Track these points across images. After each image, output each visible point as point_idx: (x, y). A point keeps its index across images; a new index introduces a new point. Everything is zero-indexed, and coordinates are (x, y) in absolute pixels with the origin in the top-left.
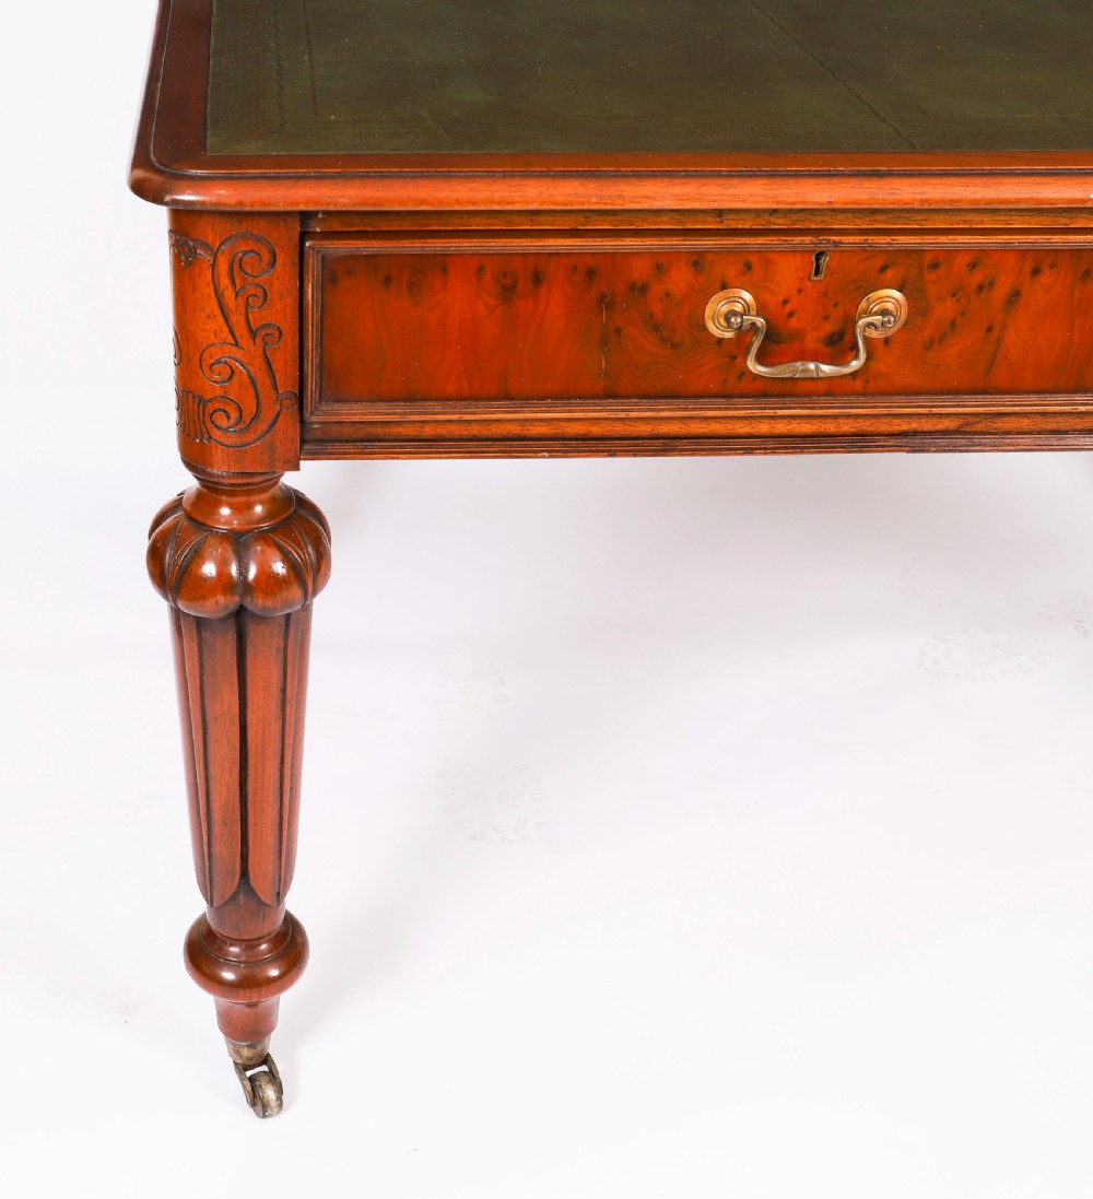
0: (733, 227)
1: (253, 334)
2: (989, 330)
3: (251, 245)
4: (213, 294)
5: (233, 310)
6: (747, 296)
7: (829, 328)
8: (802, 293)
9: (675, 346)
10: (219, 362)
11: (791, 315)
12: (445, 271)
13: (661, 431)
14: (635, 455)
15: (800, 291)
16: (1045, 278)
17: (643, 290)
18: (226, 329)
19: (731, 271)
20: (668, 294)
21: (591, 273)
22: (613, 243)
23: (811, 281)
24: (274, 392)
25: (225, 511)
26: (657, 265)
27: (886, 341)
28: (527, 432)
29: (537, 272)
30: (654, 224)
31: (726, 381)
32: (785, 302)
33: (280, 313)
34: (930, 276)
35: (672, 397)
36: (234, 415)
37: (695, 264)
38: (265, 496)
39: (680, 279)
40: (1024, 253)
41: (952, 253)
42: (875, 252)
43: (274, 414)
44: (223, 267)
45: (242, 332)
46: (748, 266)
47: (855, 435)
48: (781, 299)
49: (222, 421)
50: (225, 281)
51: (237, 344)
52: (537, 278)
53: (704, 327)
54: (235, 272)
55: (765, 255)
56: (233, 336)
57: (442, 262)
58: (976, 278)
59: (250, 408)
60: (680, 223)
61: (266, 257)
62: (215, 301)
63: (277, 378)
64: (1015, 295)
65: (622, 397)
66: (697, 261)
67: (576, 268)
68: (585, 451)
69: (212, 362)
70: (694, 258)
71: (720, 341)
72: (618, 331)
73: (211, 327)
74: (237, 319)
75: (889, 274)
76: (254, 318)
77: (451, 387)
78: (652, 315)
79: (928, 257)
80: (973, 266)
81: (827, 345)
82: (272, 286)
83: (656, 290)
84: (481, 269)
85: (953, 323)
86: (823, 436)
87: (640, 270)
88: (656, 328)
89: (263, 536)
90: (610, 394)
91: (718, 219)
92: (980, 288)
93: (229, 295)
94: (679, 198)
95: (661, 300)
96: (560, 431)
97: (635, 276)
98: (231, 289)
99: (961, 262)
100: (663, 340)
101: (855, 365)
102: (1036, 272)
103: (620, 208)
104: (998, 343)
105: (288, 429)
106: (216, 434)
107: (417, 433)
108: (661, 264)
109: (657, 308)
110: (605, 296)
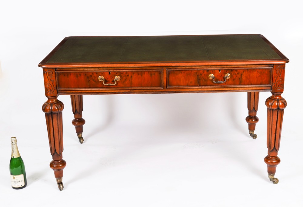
0: (100, 69)
1: (51, 81)
2: (130, 80)
3: (50, 72)
6: (103, 77)
7: (112, 80)
9: (96, 82)
10: (48, 84)
11: (108, 79)
17: (91, 76)
19: (100, 74)
21: (86, 74)
23: (109, 75)
24: (54, 87)
25: (51, 101)
27: (119, 81)
29: (80, 74)
31: (102, 85)
32: (107, 77)
33: (54, 78)
34: (122, 74)
35: (97, 88)
38: (55, 99)
39: (95, 75)
40: (131, 72)
41: (124, 72)
42: (115, 72)
43: (54, 89)
44: (47, 74)
45: (50, 81)
46: (102, 73)
49: (48, 90)
50: (48, 75)
53: (99, 80)
55: (104, 72)
57: (70, 73)
59: (51, 89)
60: (94, 69)
61: (52, 73)
63: (54, 85)
64: (132, 76)
66: (97, 73)
67: (84, 74)
68: (89, 94)
71: (101, 81)
72: (90, 80)
73: (47, 80)
74: (49, 79)
75: (117, 74)
76: (51, 79)
77: (73, 87)
79: (121, 72)
80: (126, 73)
81: (112, 82)
82: (53, 76)
83: (93, 76)
84: (74, 74)
85: (126, 79)
87: (91, 74)
88: (94, 80)
89: (54, 104)
90: (90, 87)
91: (98, 69)
92: (128, 76)
93: (48, 77)
100: (95, 81)
101: (115, 84)
102: (133, 74)
104: (131, 82)
105: (56, 91)
106: (48, 92)
108: (93, 73)
109: (93, 78)
110: (88, 77)
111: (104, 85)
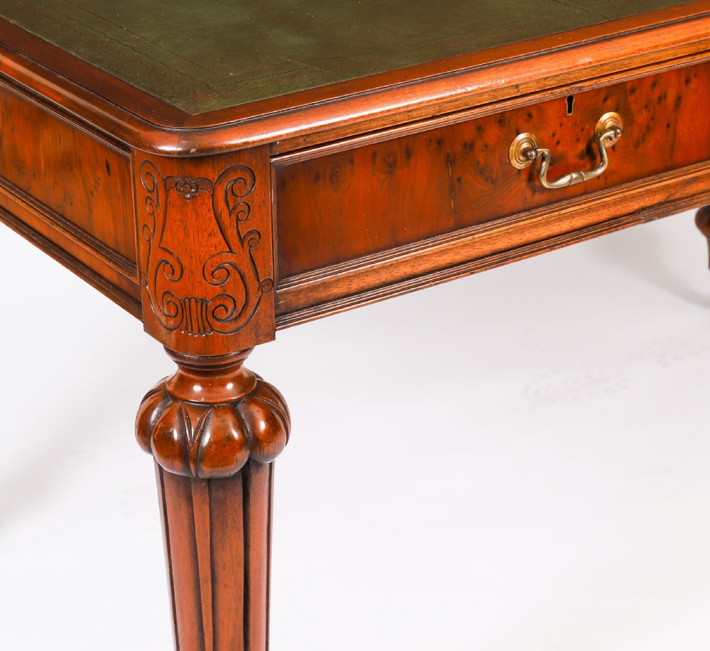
0: (525, 92)
1: (241, 241)
2: (668, 126)
3: (239, 175)
4: (213, 216)
5: (228, 226)
7: (580, 146)
8: (563, 126)
9: (493, 181)
10: (219, 268)
11: (558, 143)
12: (352, 162)
13: (497, 248)
15: (561, 125)
16: (693, 85)
17: (472, 146)
18: (223, 242)
19: (521, 122)
20: (486, 146)
21: (440, 142)
23: (566, 117)
24: (256, 282)
25: (230, 386)
26: (478, 127)
27: (614, 148)
29: (408, 149)
30: (480, 102)
32: (554, 135)
34: (632, 98)
35: (496, 218)
36: (231, 307)
37: (500, 122)
39: (493, 134)
40: (679, 71)
41: (641, 80)
42: (599, 89)
43: (258, 299)
44: (220, 195)
45: (234, 241)
46: (530, 115)
47: (609, 220)
48: (551, 133)
49: (222, 314)
50: (222, 205)
51: (231, 251)
52: (408, 154)
53: (511, 165)
54: (229, 197)
55: (538, 106)
56: (229, 246)
57: (350, 156)
58: (656, 94)
59: (241, 299)
61: (249, 180)
62: (215, 221)
63: (259, 270)
64: (679, 100)
65: (466, 226)
66: (501, 119)
67: (431, 141)
68: (455, 275)
69: (213, 269)
70: (498, 117)
71: (520, 171)
72: (459, 180)
73: (212, 242)
74: (232, 232)
75: (609, 101)
76: (243, 228)
78: (478, 162)
79: (629, 86)
80: (653, 86)
81: (580, 159)
82: (253, 202)
83: (479, 144)
84: (374, 155)
85: (648, 127)
86: (591, 226)
87: (468, 135)
88: (482, 171)
90: (458, 228)
91: (516, 90)
92: (660, 99)
93: (225, 215)
95: (483, 151)
97: (466, 137)
98: (226, 210)
99: (647, 85)
100: (487, 180)
101: (602, 168)
102: (688, 81)
104: (675, 133)
105: (266, 308)
106: (218, 325)
107: (346, 290)
109: (481, 158)
110: (450, 157)
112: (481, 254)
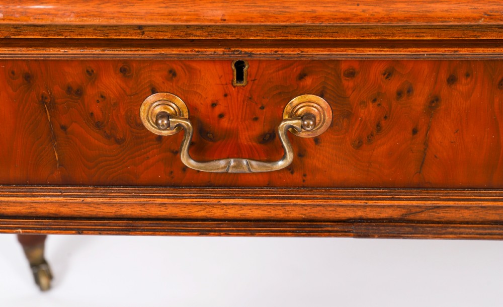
0: (154, 37)
2: (415, 131)
7: (259, 129)
8: (229, 97)
9: (118, 142)
11: (221, 116)
13: (124, 213)
14: (100, 234)
15: (226, 95)
16: (463, 86)
17: (79, 93)
19: (158, 78)
20: (102, 97)
21: (28, 78)
22: (37, 52)
23: (234, 87)
26: (88, 71)
27: (317, 140)
28: (3, 211)
30: (81, 35)
31: (172, 172)
32: (214, 105)
34: (348, 83)
35: (125, 186)
37: (123, 71)
39: (111, 84)
40: (437, 63)
41: (366, 63)
42: (289, 63)
46: (173, 73)
47: (304, 220)
48: (209, 101)
53: (142, 126)
55: (186, 63)
58: (393, 86)
60: (104, 34)
64: (434, 101)
65: (80, 185)
66: (124, 69)
67: (13, 73)
68: (56, 229)
70: (120, 65)
71: (160, 138)
72: (64, 128)
75: (308, 81)
78: (92, 114)
79: (344, 67)
80: (388, 74)
81: (260, 143)
83: (91, 93)
85: (379, 127)
86: (274, 221)
87: (73, 76)
88: (98, 125)
91: (139, 31)
92: (399, 94)
94: (78, 15)
95: (98, 101)
96: (32, 210)
97: (70, 80)
99: (376, 72)
100: (108, 137)
102: (452, 80)
103: (25, 23)
104: (426, 144)
108: (92, 70)
109: (96, 109)
110: (46, 98)
111: (185, 168)
112: (101, 215)
